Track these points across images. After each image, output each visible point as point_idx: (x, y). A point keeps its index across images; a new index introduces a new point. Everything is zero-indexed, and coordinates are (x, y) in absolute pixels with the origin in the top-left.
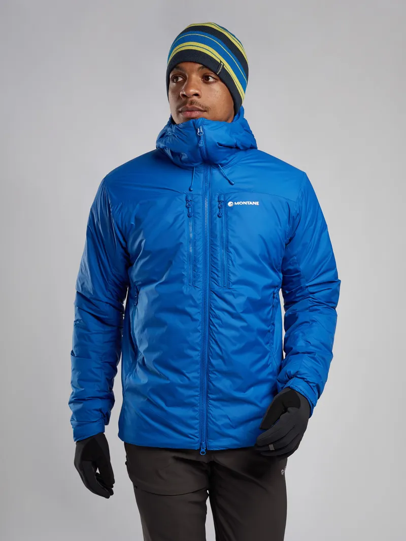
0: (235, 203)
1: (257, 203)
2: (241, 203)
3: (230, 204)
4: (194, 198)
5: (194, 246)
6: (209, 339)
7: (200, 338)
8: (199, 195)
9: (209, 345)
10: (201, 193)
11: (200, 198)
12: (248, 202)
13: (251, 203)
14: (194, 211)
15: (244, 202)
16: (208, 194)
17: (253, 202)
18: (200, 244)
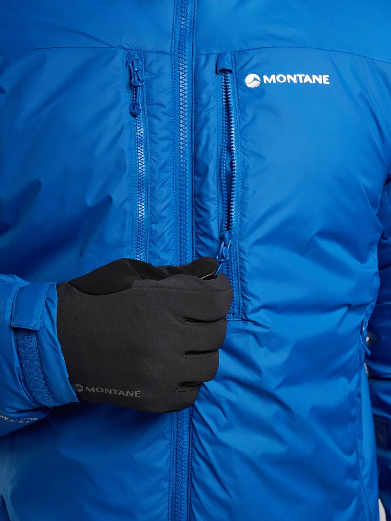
0: (265, 78)
1: (324, 79)
2: (281, 79)
3: (251, 81)
4: (149, 61)
5: (151, 199)
6: (191, 457)
7: (167, 455)
8: (163, 53)
9: (191, 474)
10: (167, 49)
11: (166, 61)
12: (300, 76)
13: (308, 78)
14: (149, 100)
15: (289, 76)
16: (188, 49)
17: (314, 77)
18: (165, 194)
